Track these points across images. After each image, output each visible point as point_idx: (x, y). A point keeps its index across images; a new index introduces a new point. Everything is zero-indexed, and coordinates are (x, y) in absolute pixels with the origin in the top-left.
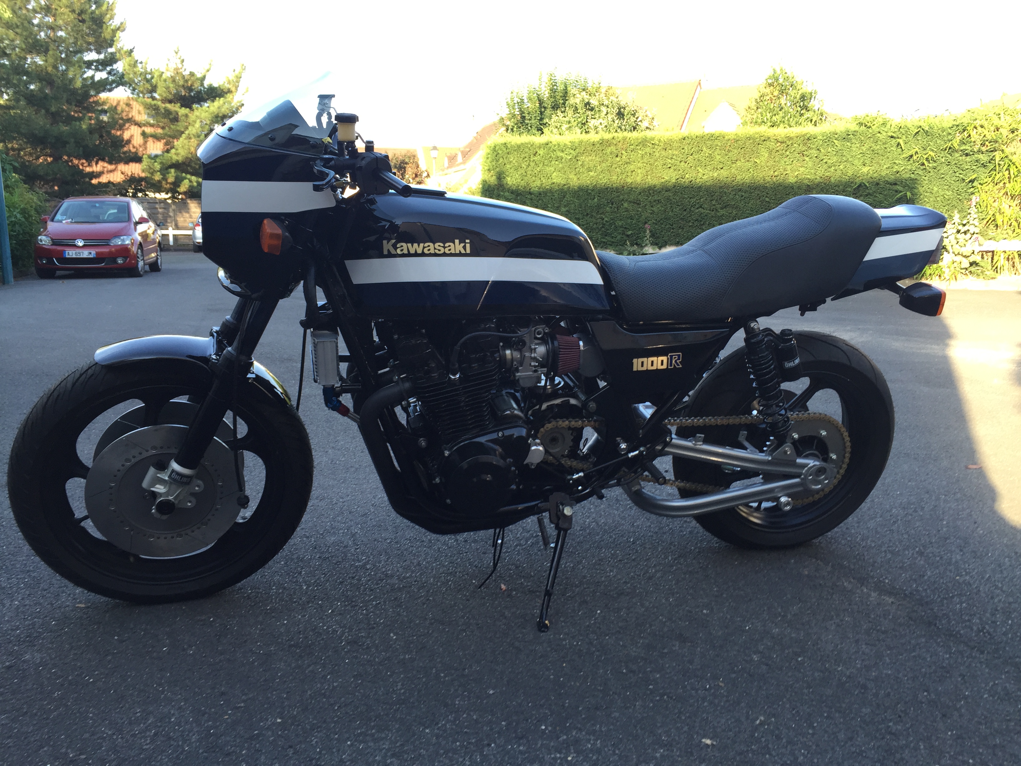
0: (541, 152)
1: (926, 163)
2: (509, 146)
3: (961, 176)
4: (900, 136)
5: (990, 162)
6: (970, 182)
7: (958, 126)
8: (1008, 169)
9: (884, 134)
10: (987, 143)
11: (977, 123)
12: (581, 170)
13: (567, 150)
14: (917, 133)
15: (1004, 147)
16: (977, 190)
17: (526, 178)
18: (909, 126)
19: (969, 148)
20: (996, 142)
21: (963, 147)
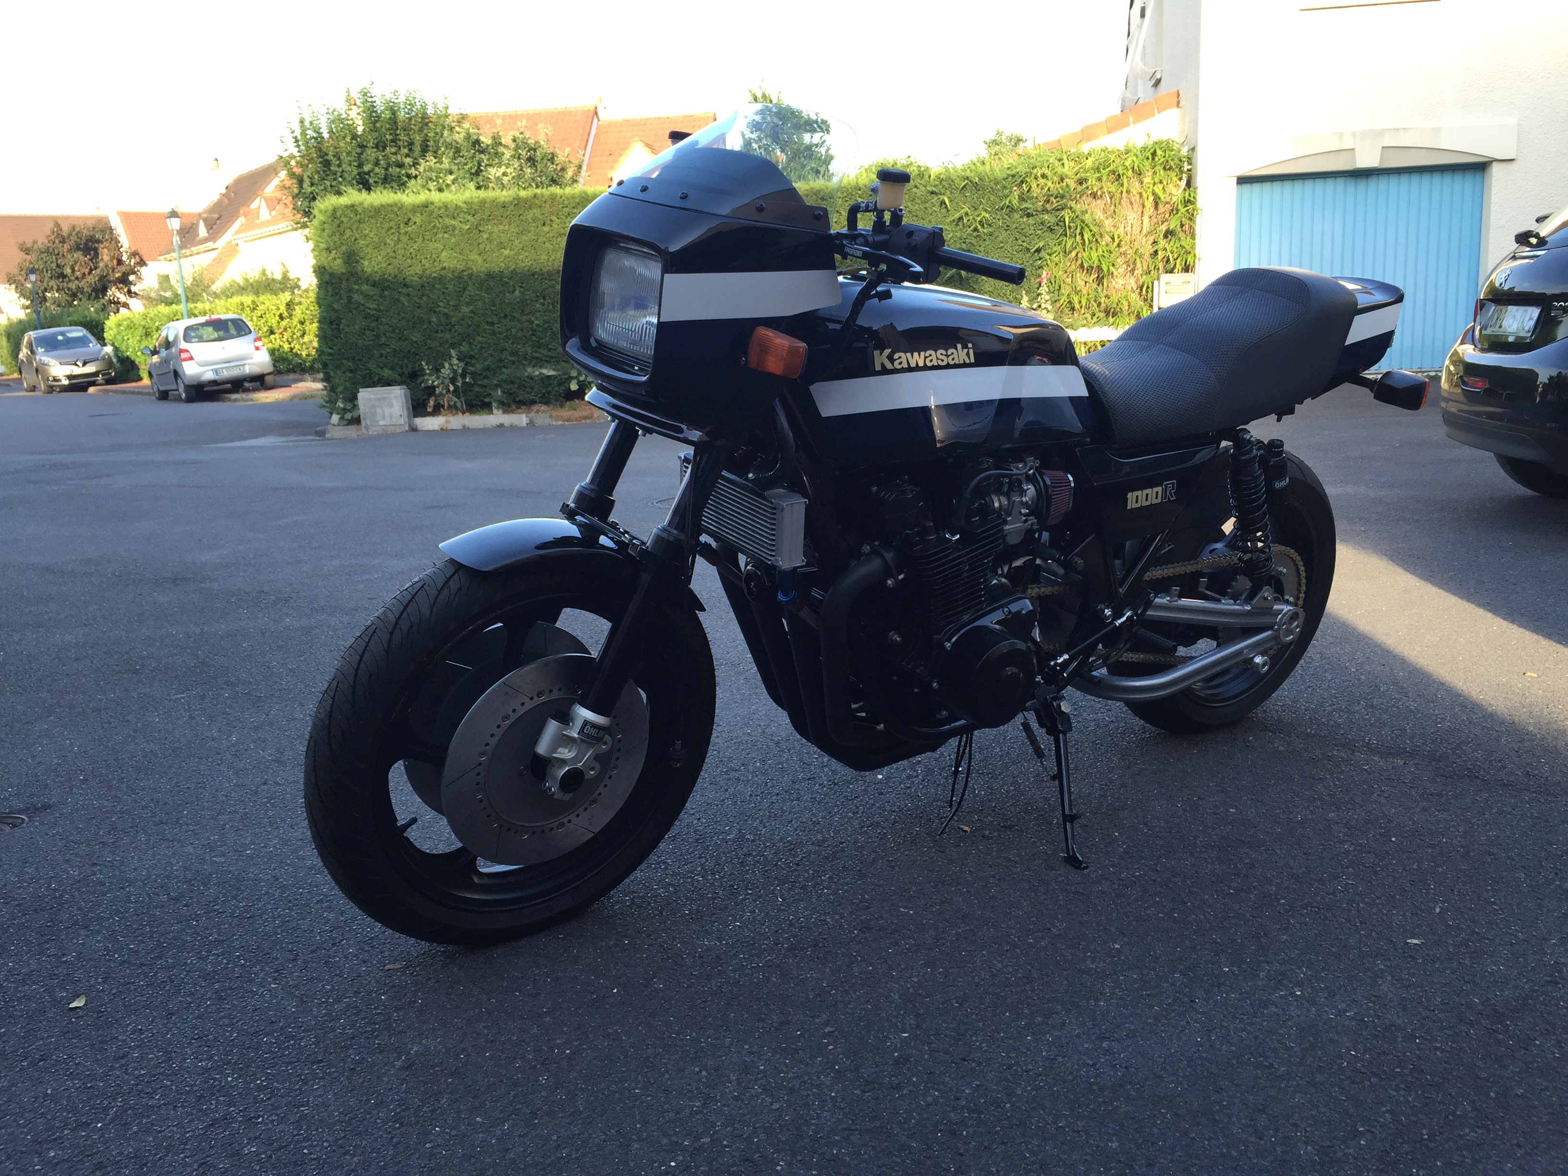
0: (418, 218)
1: (979, 227)
2: (360, 210)
3: (1025, 244)
4: (943, 191)
5: (1058, 225)
6: (1035, 252)
7: (1013, 176)
8: (1082, 234)
9: (923, 188)
10: (1052, 199)
11: (1038, 172)
12: (488, 248)
13: (462, 215)
14: (964, 186)
15: (1073, 204)
16: (1045, 263)
17: (396, 262)
18: (953, 177)
19: (1031, 206)
20: (1062, 197)
21: (1024, 205)
